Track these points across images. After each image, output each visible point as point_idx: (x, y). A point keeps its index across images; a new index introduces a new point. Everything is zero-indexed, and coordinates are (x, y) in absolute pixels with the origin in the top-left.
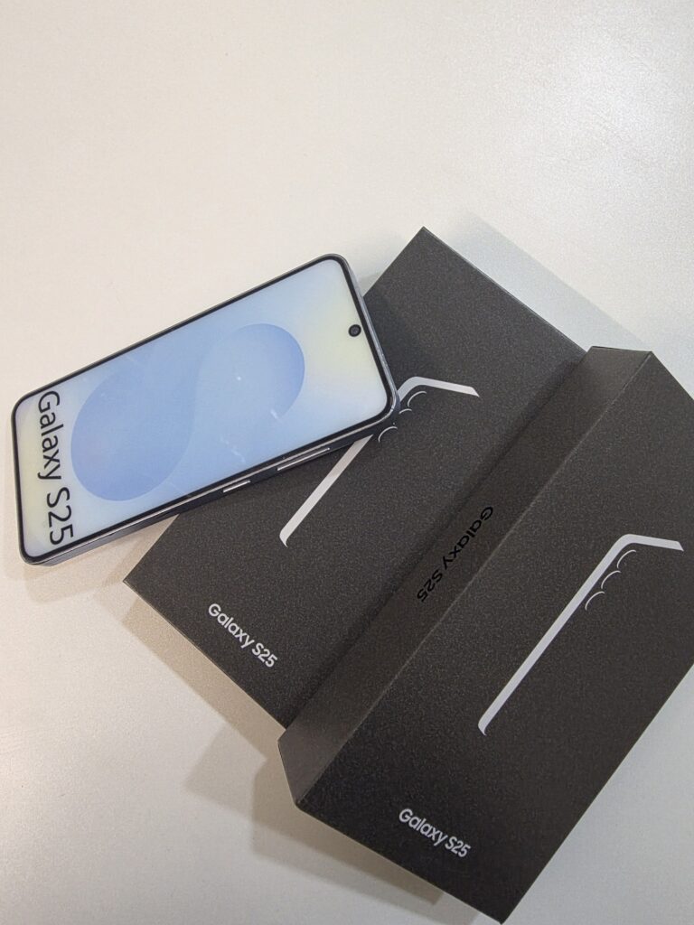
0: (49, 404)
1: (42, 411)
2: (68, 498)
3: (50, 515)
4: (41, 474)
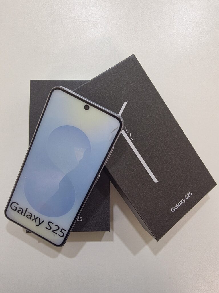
0: (15, 207)
1: (16, 210)
3: (53, 231)
4: (37, 225)
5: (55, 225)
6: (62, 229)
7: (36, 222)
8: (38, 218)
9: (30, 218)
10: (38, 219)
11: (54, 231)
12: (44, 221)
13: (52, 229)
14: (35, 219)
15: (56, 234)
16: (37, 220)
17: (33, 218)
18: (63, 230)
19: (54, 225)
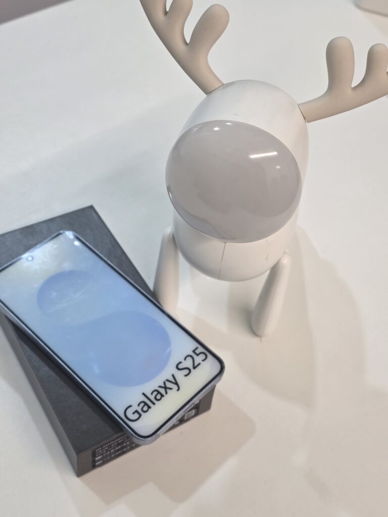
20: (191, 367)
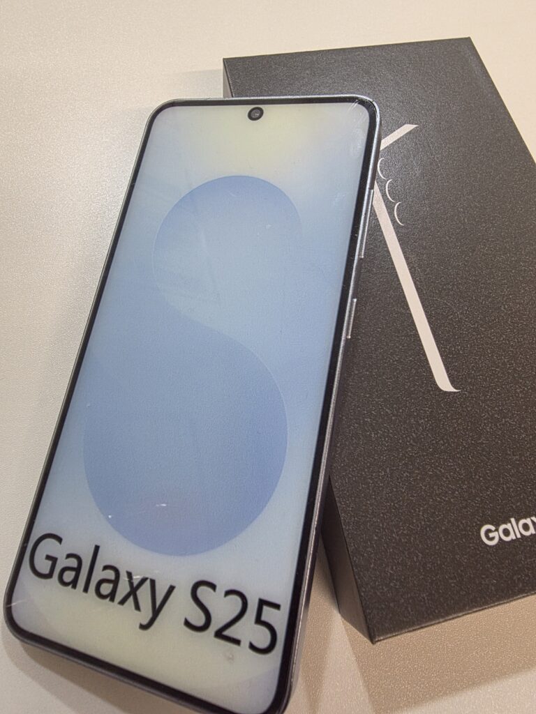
0: (48, 557)
1: (49, 576)
2: (213, 587)
3: (219, 634)
4: (145, 622)
5: (228, 593)
6: (262, 603)
7: (137, 607)
8: (143, 581)
9: (112, 596)
10: (148, 583)
11: (226, 633)
12: (172, 589)
13: (217, 622)
14: (133, 591)
15: (237, 642)
16: (144, 594)
17: (124, 588)
18: (265, 608)
19: (221, 589)
20: (216, 624)
